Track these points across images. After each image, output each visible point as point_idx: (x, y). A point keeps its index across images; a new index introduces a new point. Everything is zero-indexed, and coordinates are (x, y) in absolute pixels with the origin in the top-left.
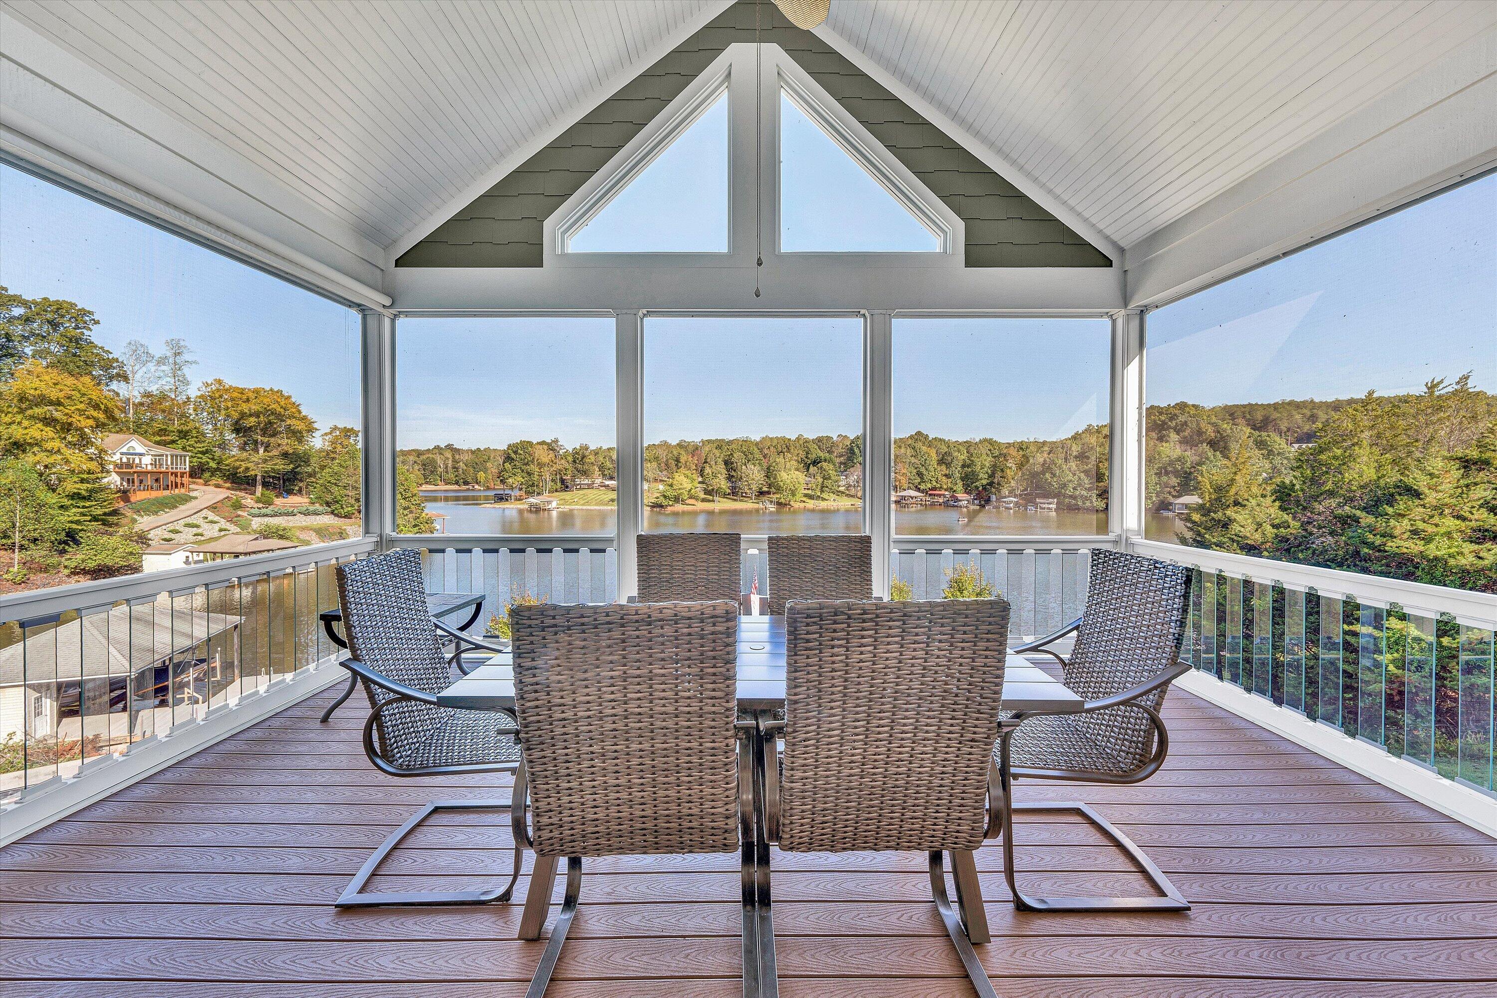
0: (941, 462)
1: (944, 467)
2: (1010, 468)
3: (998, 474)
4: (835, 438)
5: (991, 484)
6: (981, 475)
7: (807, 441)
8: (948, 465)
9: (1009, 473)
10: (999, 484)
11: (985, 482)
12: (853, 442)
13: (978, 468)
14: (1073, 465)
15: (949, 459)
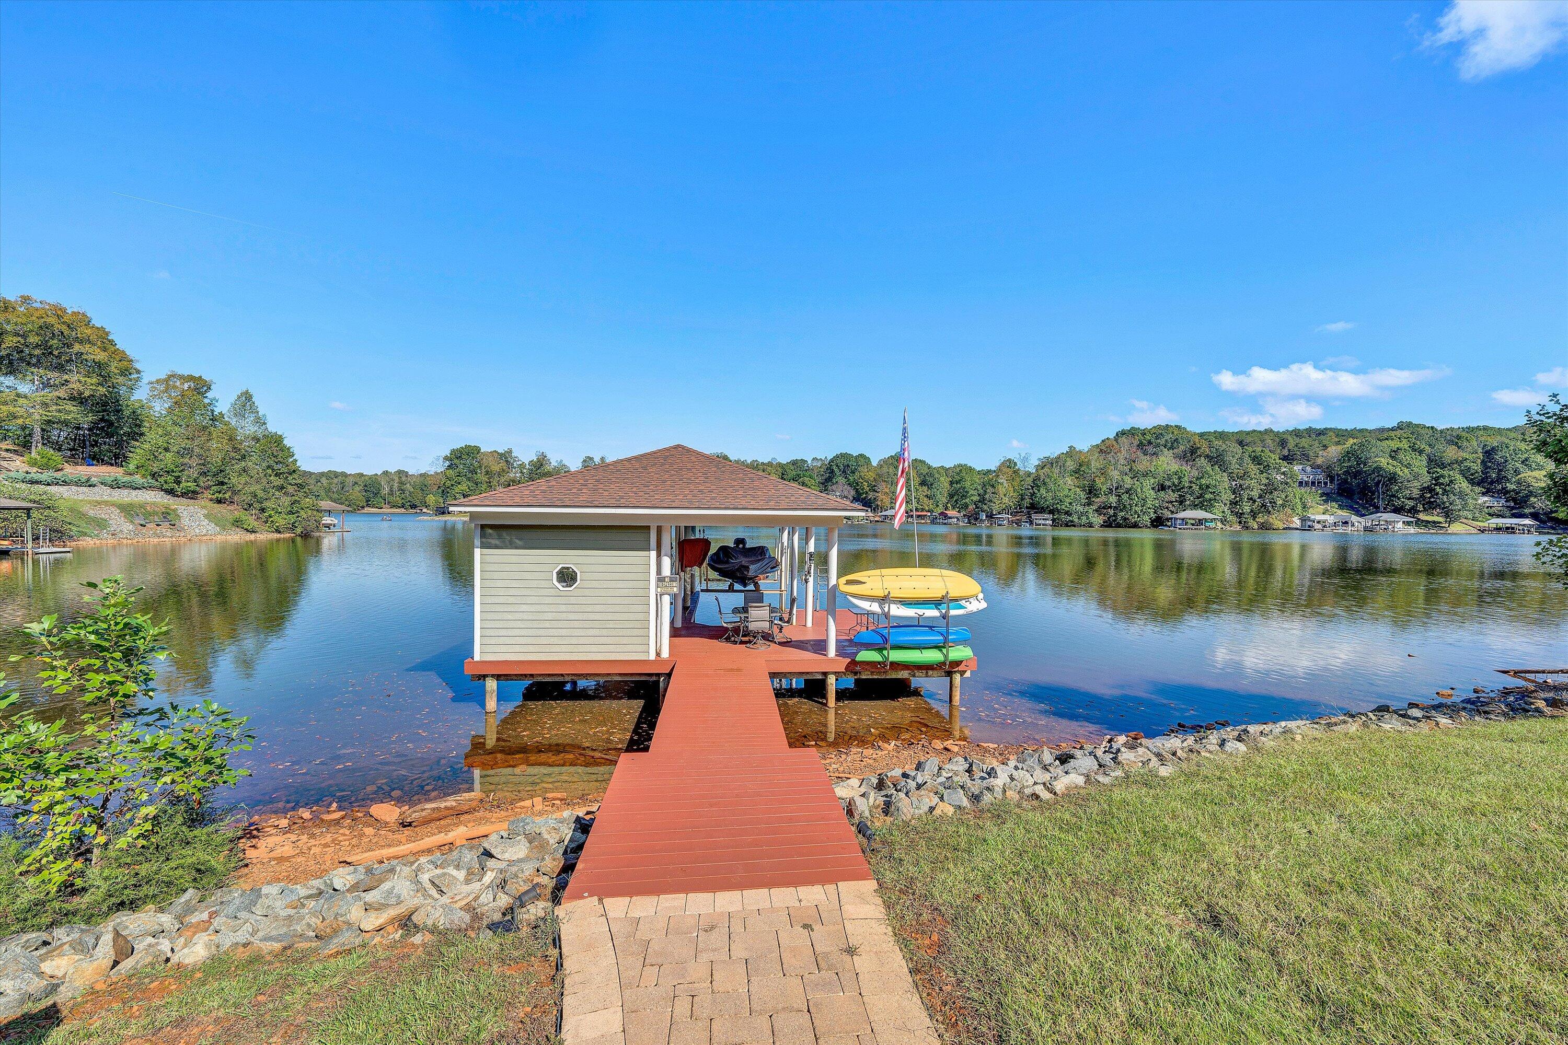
0: (923, 483)
1: (925, 488)
2: (1002, 484)
3: (990, 490)
4: (809, 462)
5: (982, 500)
6: (972, 492)
7: (779, 464)
8: (930, 486)
9: (1001, 490)
10: (990, 501)
11: (976, 498)
12: (832, 461)
13: (967, 484)
14: (1069, 481)
15: (931, 479)
